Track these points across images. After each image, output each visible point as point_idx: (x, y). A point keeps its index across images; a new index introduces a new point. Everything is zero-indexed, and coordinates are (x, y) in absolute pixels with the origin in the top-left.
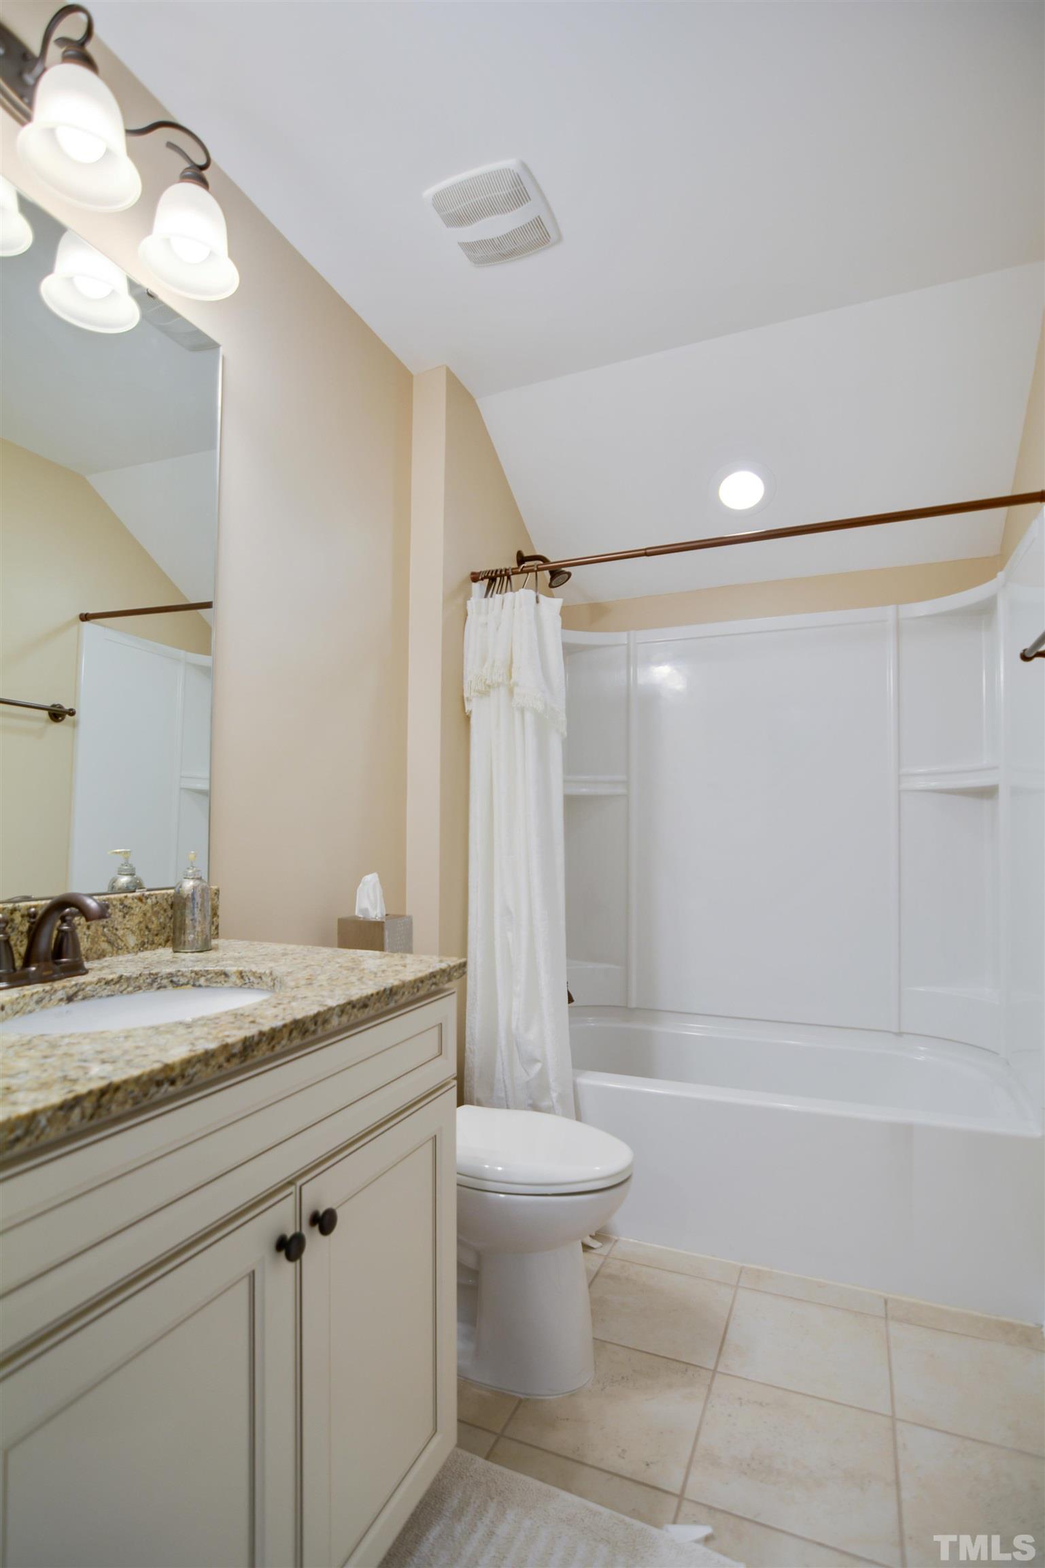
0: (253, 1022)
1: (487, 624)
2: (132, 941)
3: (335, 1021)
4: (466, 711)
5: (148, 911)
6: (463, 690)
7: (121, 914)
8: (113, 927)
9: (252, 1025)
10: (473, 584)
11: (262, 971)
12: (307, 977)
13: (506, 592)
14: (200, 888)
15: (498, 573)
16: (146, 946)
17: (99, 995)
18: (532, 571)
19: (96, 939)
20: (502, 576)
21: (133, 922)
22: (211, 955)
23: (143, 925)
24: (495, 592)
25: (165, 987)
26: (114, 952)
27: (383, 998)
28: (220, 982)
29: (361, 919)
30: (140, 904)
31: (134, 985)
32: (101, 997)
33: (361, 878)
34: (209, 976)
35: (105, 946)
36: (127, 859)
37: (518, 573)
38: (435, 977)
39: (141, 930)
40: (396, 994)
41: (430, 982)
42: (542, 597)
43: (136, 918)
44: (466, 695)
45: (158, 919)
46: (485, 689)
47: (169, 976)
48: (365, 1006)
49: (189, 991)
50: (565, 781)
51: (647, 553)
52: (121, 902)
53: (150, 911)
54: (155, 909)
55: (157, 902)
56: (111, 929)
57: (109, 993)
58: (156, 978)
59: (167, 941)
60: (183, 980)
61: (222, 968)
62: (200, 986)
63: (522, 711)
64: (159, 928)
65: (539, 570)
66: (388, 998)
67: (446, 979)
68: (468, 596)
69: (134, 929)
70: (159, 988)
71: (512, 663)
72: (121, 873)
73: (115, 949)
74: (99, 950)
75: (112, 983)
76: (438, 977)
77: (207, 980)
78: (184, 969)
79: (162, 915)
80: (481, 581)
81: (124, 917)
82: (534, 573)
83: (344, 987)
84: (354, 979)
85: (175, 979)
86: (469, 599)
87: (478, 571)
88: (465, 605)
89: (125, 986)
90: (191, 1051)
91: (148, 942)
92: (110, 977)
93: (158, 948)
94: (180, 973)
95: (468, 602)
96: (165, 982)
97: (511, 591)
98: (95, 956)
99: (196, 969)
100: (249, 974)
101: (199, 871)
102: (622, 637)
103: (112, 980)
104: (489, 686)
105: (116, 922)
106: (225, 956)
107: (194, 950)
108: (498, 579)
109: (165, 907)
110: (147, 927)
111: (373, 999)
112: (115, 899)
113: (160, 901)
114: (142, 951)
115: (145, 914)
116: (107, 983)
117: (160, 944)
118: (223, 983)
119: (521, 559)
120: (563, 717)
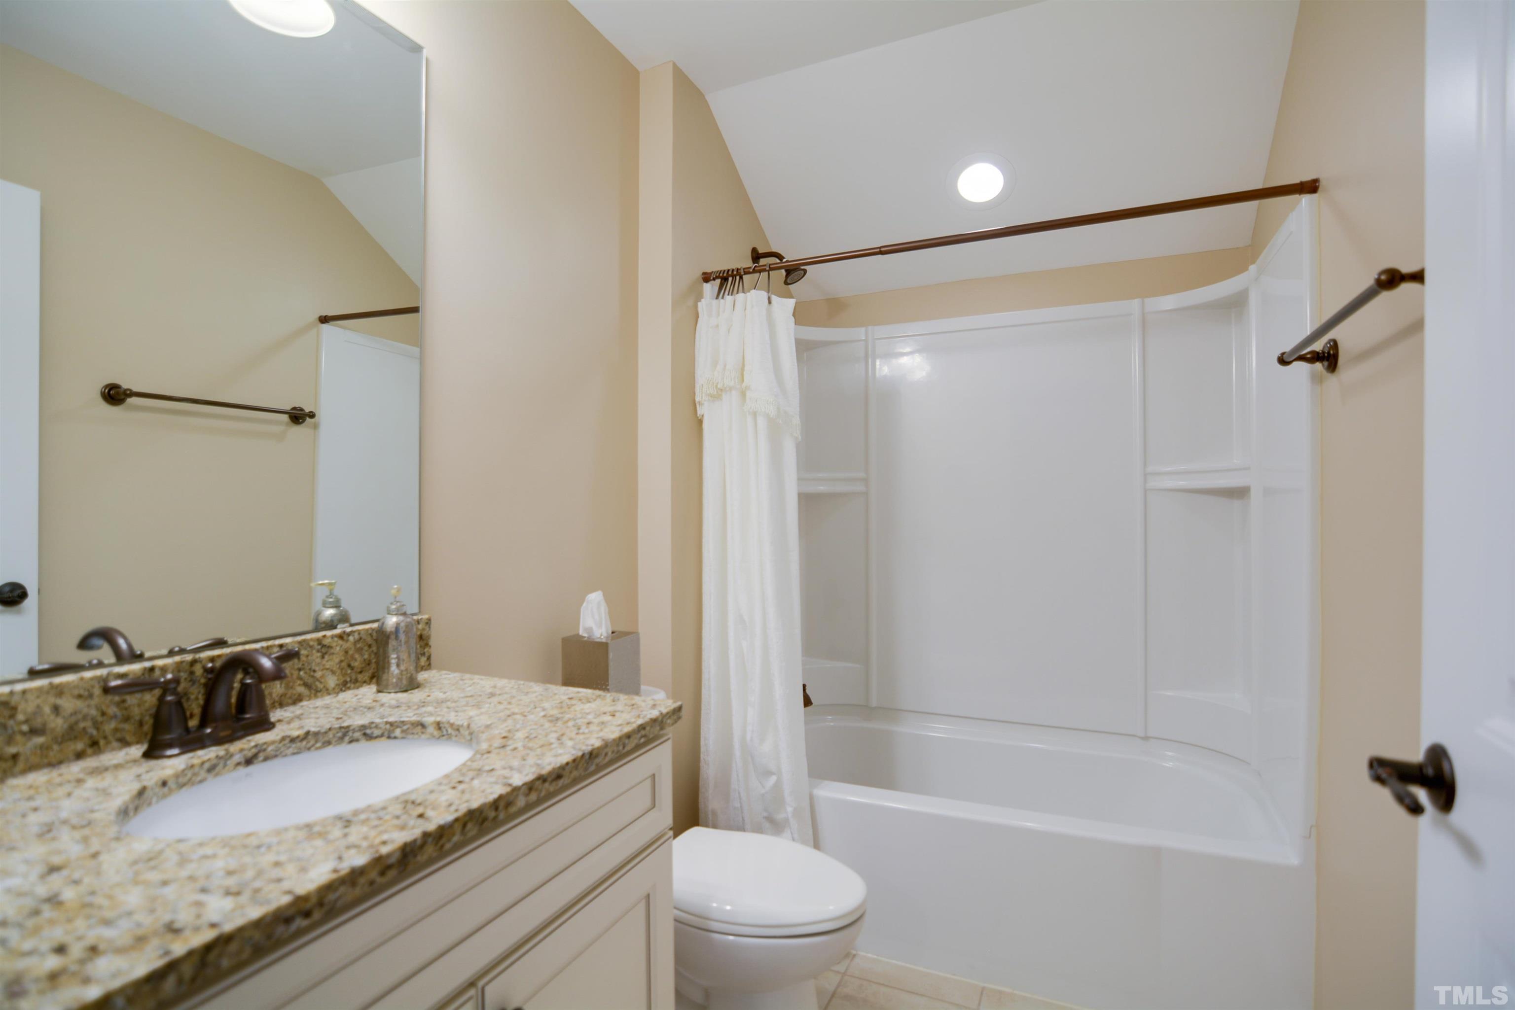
0: (421, 816)
1: (717, 326)
2: (332, 681)
3: (521, 802)
4: (698, 415)
5: (351, 648)
6: (695, 394)
7: (319, 654)
8: (310, 669)
9: (420, 821)
10: (705, 284)
11: (459, 723)
12: (504, 735)
13: (738, 293)
14: (403, 624)
15: (730, 273)
16: (349, 685)
17: (284, 754)
18: (764, 270)
19: (291, 684)
20: (734, 276)
21: (332, 662)
22: (416, 696)
23: (344, 664)
24: (727, 293)
25: (357, 740)
26: (312, 695)
27: (581, 765)
28: (417, 733)
29: (586, 639)
30: (340, 642)
31: (323, 740)
32: (286, 756)
33: (586, 596)
34: (405, 727)
35: (301, 689)
36: (331, 592)
37: (749, 273)
38: (644, 728)
39: (342, 669)
40: (597, 756)
41: (640, 735)
42: (774, 298)
43: (337, 658)
44: (697, 399)
45: (362, 655)
46: (717, 392)
47: (362, 728)
48: (559, 777)
49: (383, 743)
50: (799, 479)
51: (882, 251)
52: (319, 641)
53: (353, 649)
54: (358, 646)
55: (361, 638)
56: (308, 671)
57: (295, 751)
58: (347, 732)
59: (372, 677)
60: (377, 732)
61: (419, 719)
62: (395, 738)
63: (755, 415)
64: (363, 665)
65: (771, 269)
66: (588, 763)
67: (658, 728)
68: (699, 297)
69: (334, 669)
70: (351, 742)
71: (743, 365)
72: (325, 605)
73: (313, 692)
74: (295, 695)
75: (297, 741)
76: (648, 728)
77: (403, 731)
78: (377, 721)
79: (366, 651)
80: (713, 282)
81: (323, 657)
82: (767, 273)
83: (539, 751)
84: (553, 737)
85: (368, 731)
86: (700, 301)
87: (709, 271)
88: (696, 307)
89: (312, 742)
90: (335, 871)
91: (351, 681)
92: (295, 733)
93: (362, 686)
94: (373, 725)
95: (699, 304)
96: (357, 735)
97: (743, 292)
98: (290, 701)
99: (391, 719)
100: (447, 726)
101: (403, 605)
102: (860, 333)
103: (298, 737)
104: (721, 390)
105: (314, 664)
106: (429, 698)
107: (397, 690)
108: (730, 279)
109: (369, 643)
110: (349, 666)
111: (568, 769)
112: (312, 640)
113: (364, 637)
114: (344, 691)
115: (346, 652)
116: (293, 740)
117: (365, 682)
118: (420, 734)
119: (756, 256)
120: (797, 421)
